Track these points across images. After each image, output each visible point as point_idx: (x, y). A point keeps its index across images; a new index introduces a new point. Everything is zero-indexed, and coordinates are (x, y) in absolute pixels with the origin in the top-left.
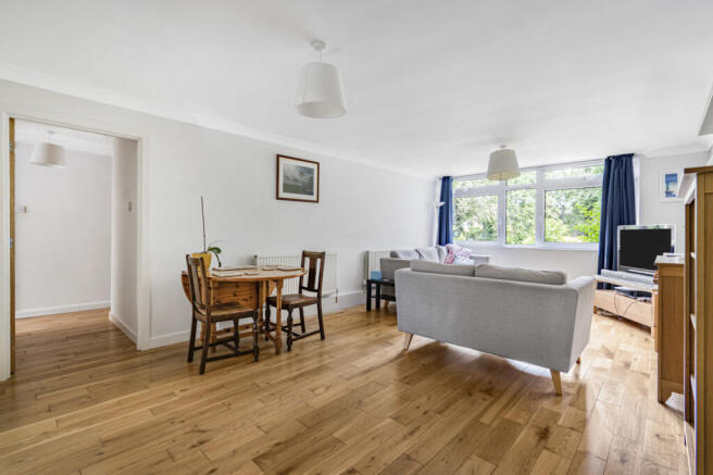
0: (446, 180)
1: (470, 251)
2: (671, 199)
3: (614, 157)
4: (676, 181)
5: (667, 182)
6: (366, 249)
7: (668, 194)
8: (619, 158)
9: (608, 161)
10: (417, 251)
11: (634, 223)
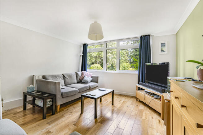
0: (85, 46)
1: (92, 74)
2: (163, 53)
3: (143, 36)
4: (165, 46)
5: (162, 46)
6: (33, 75)
7: (162, 51)
8: (145, 36)
9: (141, 37)
10: (63, 75)
11: (151, 62)
